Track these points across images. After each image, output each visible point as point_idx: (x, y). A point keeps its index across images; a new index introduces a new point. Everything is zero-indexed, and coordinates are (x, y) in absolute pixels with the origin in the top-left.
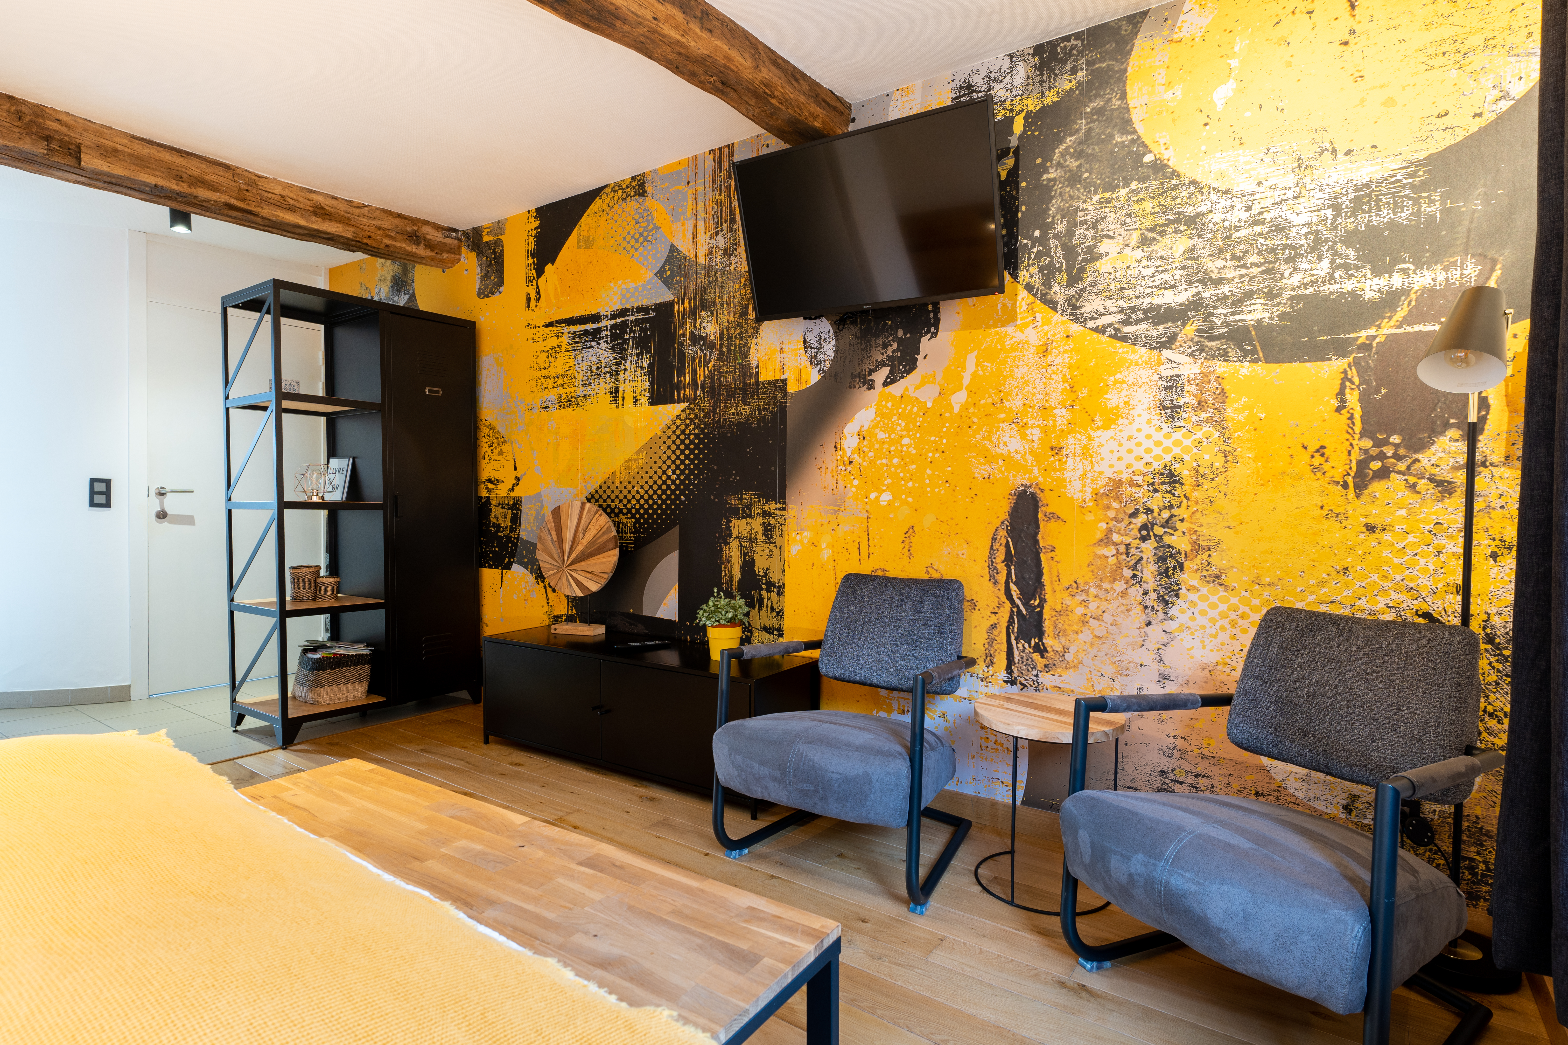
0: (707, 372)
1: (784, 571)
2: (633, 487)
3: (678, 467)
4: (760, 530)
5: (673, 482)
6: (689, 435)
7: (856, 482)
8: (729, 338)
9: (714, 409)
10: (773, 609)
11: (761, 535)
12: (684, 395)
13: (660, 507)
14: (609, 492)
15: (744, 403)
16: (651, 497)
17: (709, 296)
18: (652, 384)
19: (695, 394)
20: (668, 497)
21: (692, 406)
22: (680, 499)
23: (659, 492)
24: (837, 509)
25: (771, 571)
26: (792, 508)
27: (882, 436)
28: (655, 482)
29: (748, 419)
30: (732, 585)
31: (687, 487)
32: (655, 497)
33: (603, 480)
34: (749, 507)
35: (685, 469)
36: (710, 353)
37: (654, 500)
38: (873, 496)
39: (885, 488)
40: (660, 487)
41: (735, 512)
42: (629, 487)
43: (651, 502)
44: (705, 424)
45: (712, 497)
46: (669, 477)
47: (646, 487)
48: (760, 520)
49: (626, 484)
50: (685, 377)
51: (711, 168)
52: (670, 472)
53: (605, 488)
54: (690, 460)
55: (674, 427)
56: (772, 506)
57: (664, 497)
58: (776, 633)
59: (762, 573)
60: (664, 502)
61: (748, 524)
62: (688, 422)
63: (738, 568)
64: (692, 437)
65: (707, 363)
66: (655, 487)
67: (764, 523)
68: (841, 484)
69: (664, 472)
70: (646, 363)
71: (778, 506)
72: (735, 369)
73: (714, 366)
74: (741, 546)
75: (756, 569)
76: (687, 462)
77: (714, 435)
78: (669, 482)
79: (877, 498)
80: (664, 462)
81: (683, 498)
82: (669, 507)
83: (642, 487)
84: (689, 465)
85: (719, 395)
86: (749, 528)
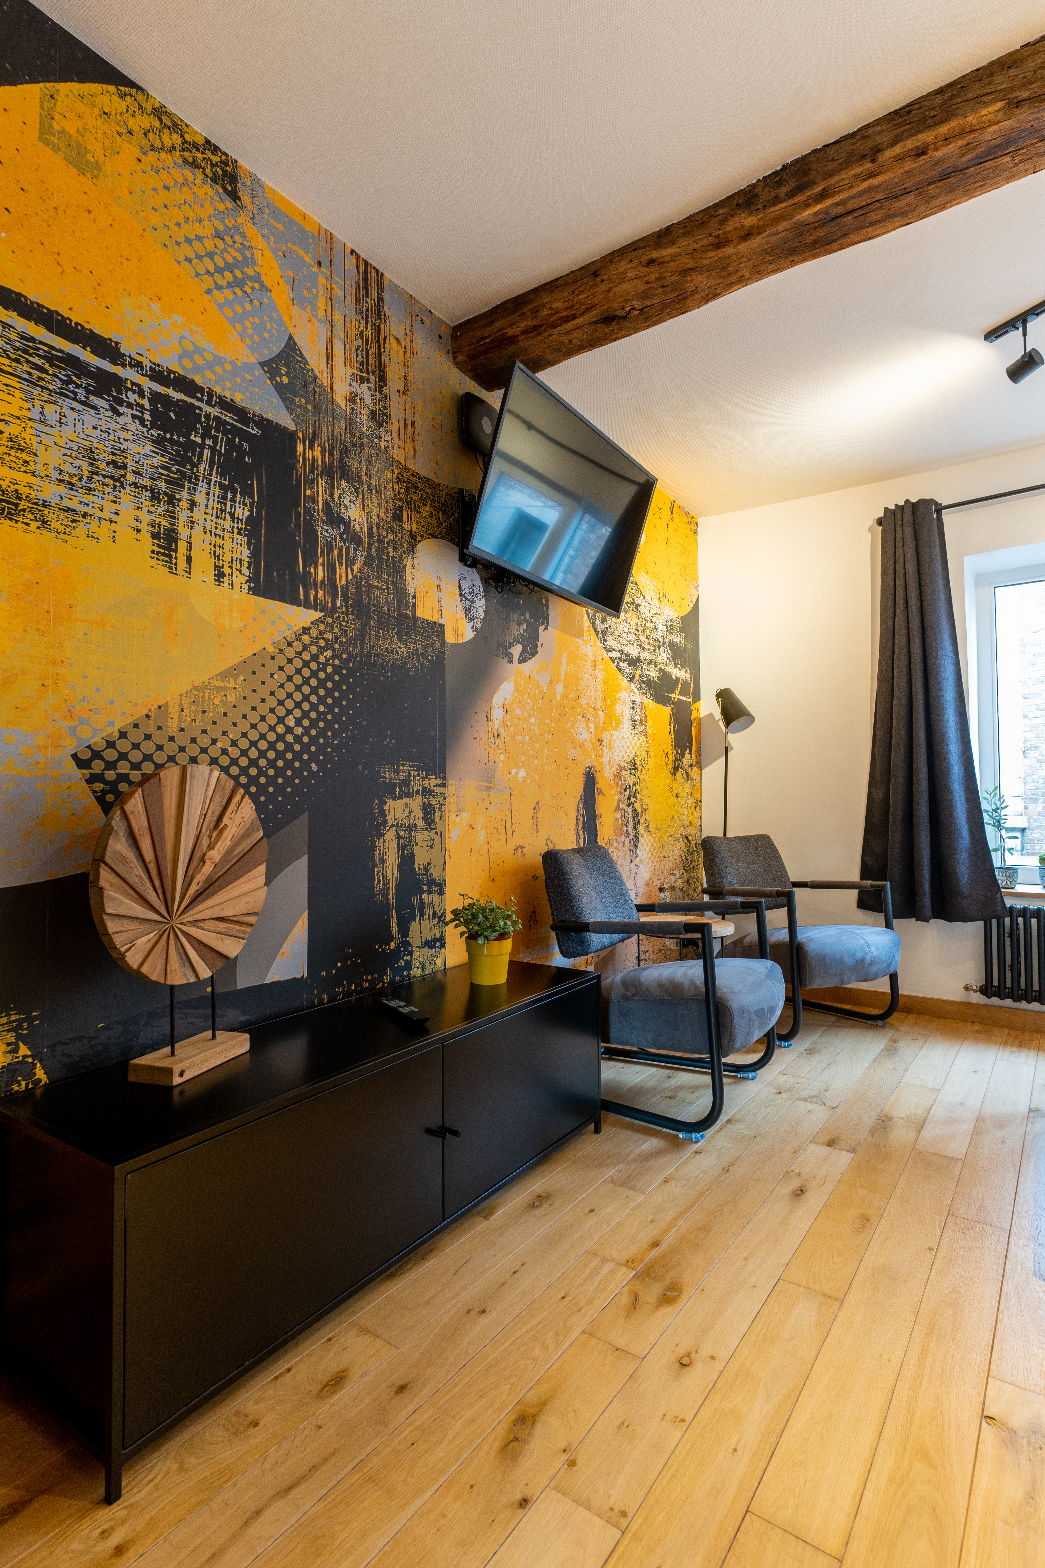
0: (350, 577)
1: (445, 863)
2: (214, 742)
3: (305, 714)
4: (419, 813)
5: (298, 739)
6: (325, 665)
7: (502, 757)
8: (380, 541)
9: (362, 635)
10: (435, 914)
11: (421, 819)
12: (316, 597)
13: (271, 781)
14: (148, 747)
15: (400, 639)
16: (253, 763)
17: (353, 463)
18: (255, 556)
19: (334, 603)
20: (289, 764)
21: (330, 620)
22: (310, 769)
23: (271, 755)
24: (489, 785)
25: (432, 865)
26: (452, 785)
27: (518, 712)
28: (263, 736)
29: (405, 664)
30: (388, 894)
31: (321, 749)
32: (263, 762)
33: (130, 720)
34: (406, 782)
35: (318, 719)
36: (355, 550)
37: (259, 768)
38: (514, 772)
39: (521, 764)
40: (272, 746)
41: (390, 790)
42: (205, 741)
43: (253, 771)
44: (349, 653)
45: (360, 768)
46: (289, 730)
47: (244, 744)
48: (420, 800)
49: (196, 734)
50: (316, 568)
51: (355, 279)
52: (291, 721)
53: (136, 736)
54: (326, 705)
55: (298, 646)
56: (431, 782)
57: (280, 763)
58: (438, 944)
59: (422, 871)
60: (280, 772)
61: (406, 805)
62: (322, 643)
63: (395, 869)
64: (329, 669)
65: (350, 563)
66: (263, 745)
67: (424, 804)
68: (492, 759)
69: (281, 720)
70: (243, 513)
71: (440, 781)
72: (388, 588)
73: (360, 571)
74: (399, 837)
75: (416, 866)
76: (322, 708)
77: (362, 674)
78: (289, 738)
79: (517, 774)
80: (281, 703)
81: (314, 767)
82: (288, 781)
83: (234, 743)
84: (325, 714)
85: (369, 617)
86: (407, 811)
